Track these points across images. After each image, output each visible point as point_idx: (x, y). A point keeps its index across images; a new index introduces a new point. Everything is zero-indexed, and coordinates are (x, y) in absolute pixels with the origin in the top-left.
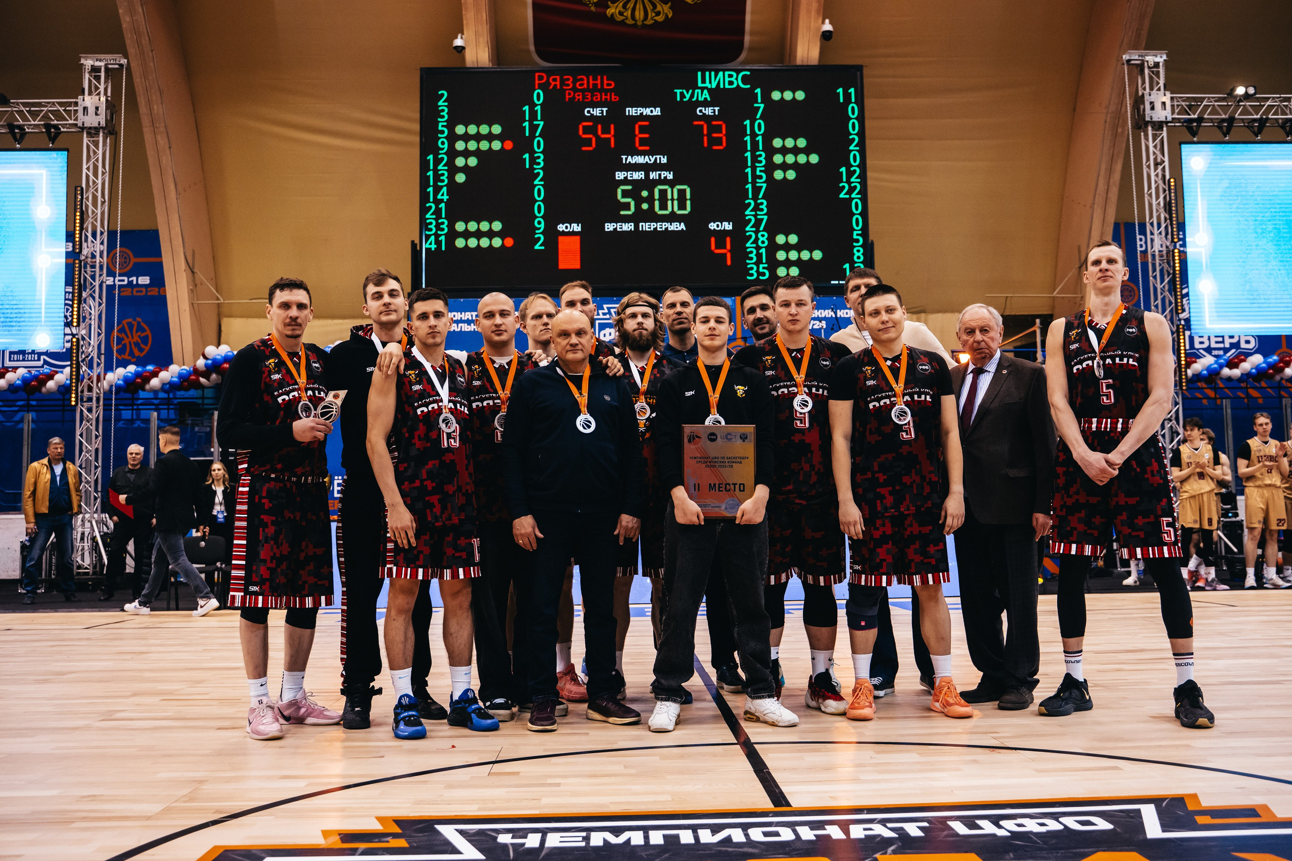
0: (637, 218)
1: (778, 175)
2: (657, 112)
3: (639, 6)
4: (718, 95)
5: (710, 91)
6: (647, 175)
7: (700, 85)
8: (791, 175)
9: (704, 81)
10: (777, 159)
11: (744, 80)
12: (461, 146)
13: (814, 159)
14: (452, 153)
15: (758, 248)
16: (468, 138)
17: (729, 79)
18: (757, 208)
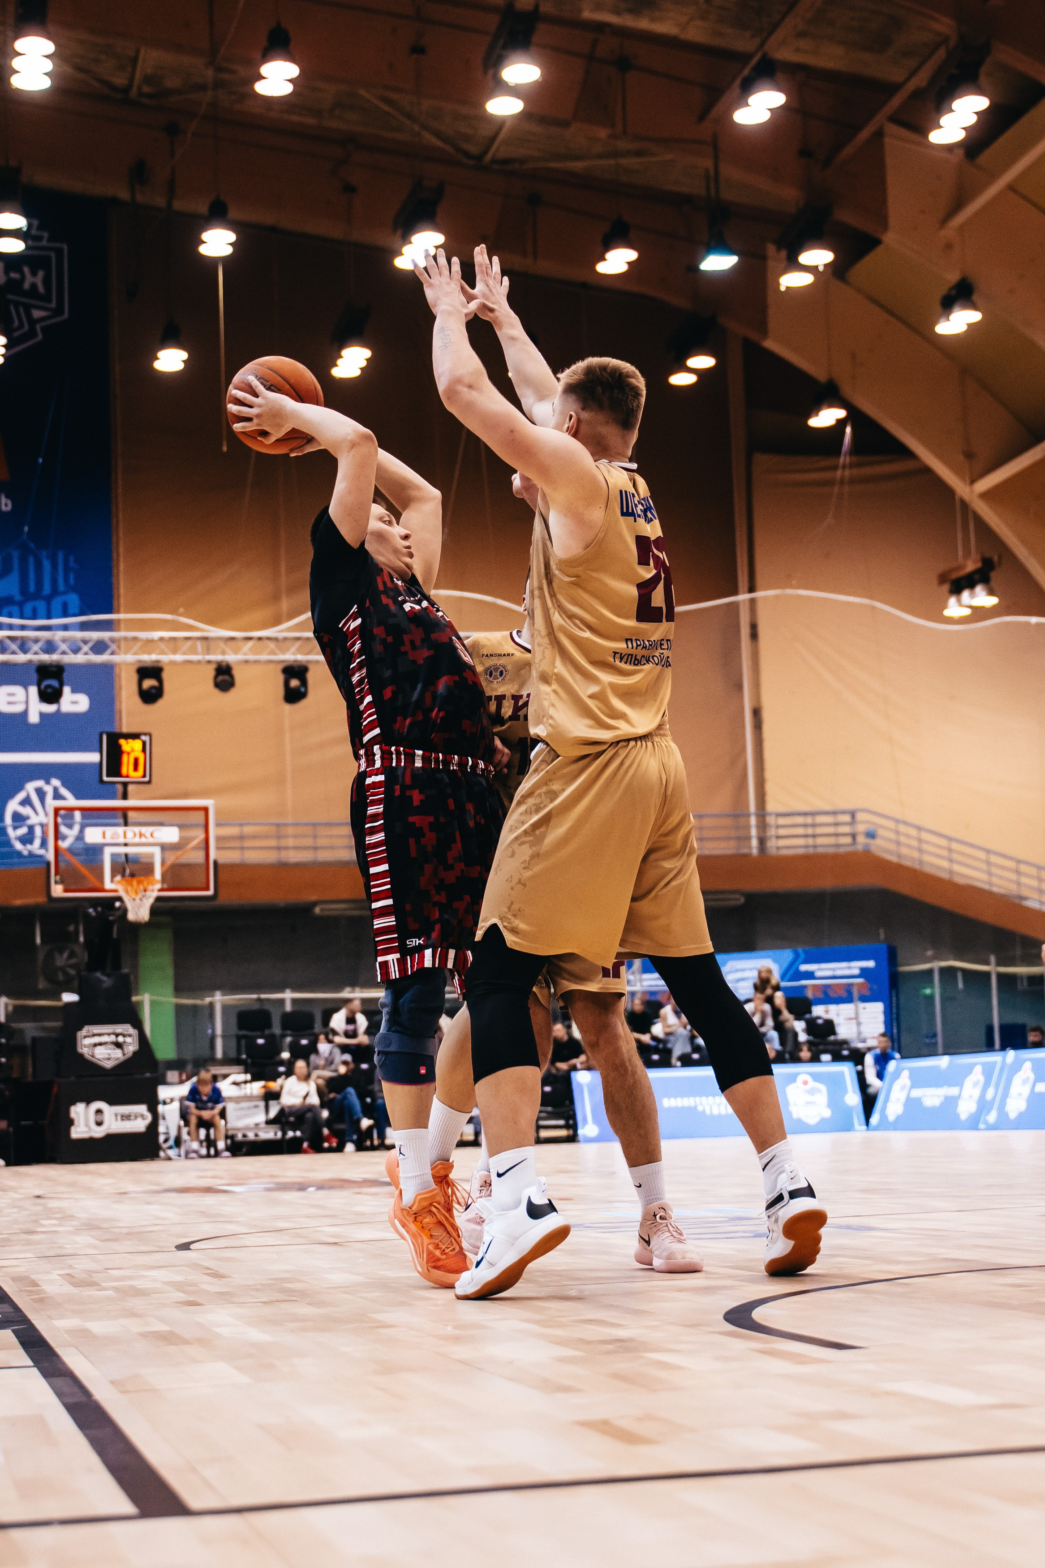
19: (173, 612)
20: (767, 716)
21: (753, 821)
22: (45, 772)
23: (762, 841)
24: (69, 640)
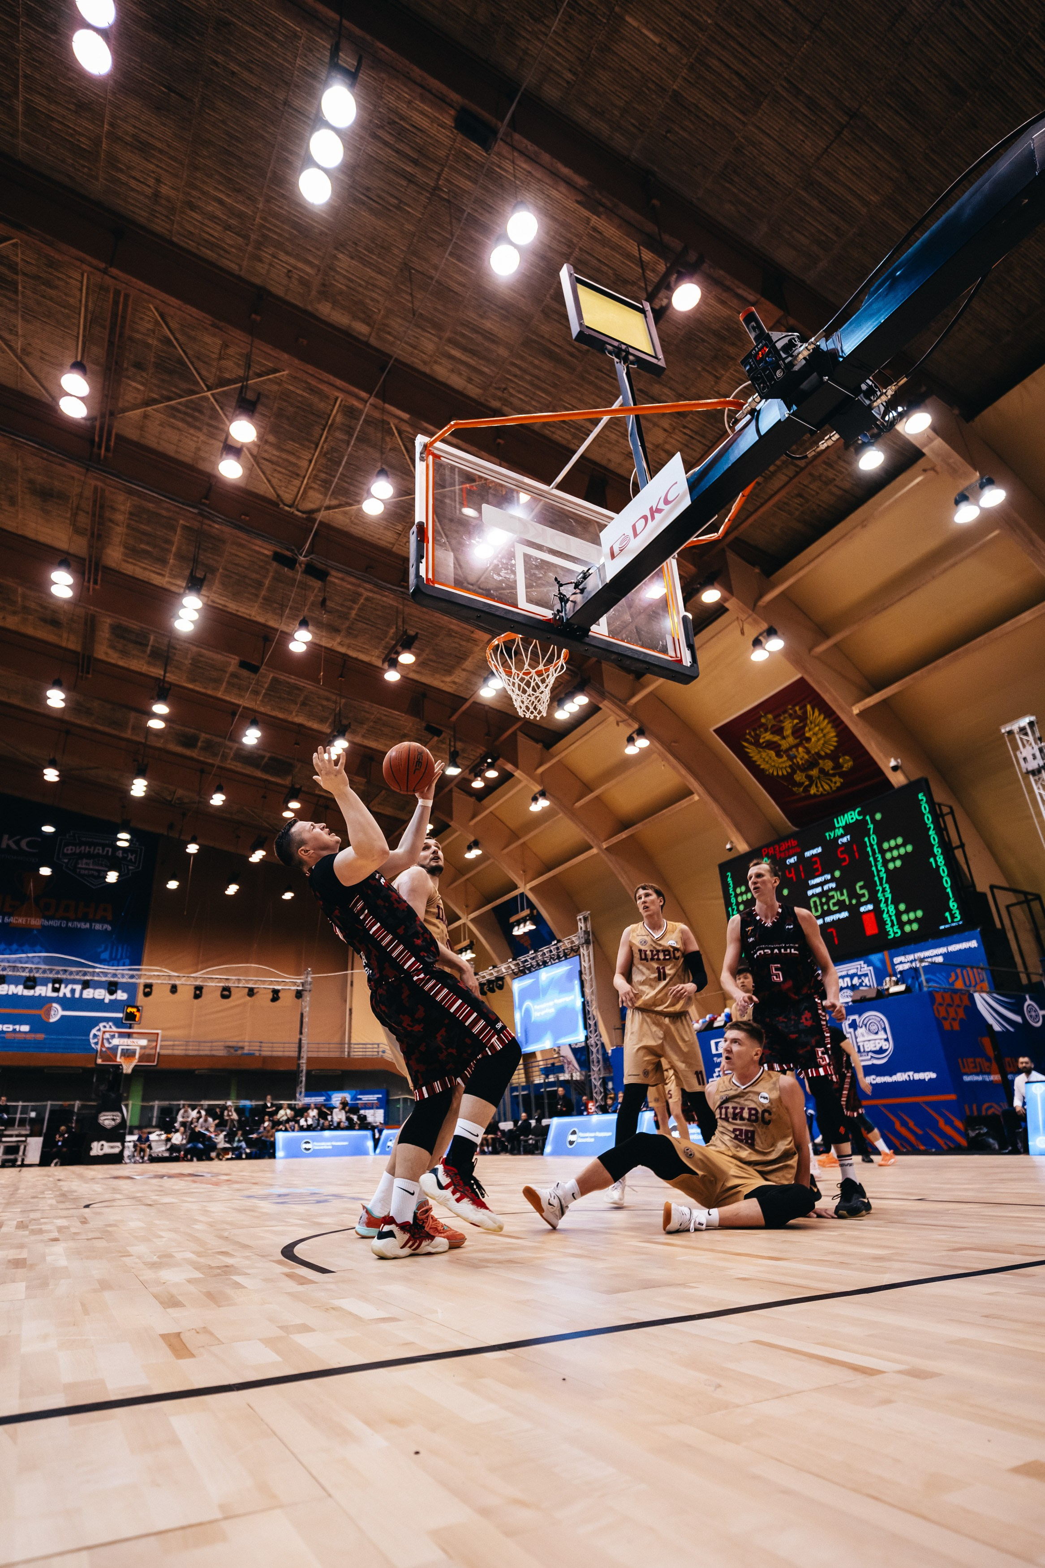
1: (891, 866)
2: (820, 850)
3: (823, 784)
4: (848, 828)
5: (843, 828)
6: (823, 889)
7: (837, 825)
8: (898, 863)
9: (839, 823)
10: (888, 856)
11: (859, 814)
12: (740, 899)
13: (909, 848)
14: (738, 904)
15: (890, 916)
16: (742, 894)
17: (852, 817)
18: (884, 891)
19: (161, 966)
20: (353, 1011)
21: (346, 1046)
22: (107, 1020)
23: (349, 1052)
24: (122, 973)
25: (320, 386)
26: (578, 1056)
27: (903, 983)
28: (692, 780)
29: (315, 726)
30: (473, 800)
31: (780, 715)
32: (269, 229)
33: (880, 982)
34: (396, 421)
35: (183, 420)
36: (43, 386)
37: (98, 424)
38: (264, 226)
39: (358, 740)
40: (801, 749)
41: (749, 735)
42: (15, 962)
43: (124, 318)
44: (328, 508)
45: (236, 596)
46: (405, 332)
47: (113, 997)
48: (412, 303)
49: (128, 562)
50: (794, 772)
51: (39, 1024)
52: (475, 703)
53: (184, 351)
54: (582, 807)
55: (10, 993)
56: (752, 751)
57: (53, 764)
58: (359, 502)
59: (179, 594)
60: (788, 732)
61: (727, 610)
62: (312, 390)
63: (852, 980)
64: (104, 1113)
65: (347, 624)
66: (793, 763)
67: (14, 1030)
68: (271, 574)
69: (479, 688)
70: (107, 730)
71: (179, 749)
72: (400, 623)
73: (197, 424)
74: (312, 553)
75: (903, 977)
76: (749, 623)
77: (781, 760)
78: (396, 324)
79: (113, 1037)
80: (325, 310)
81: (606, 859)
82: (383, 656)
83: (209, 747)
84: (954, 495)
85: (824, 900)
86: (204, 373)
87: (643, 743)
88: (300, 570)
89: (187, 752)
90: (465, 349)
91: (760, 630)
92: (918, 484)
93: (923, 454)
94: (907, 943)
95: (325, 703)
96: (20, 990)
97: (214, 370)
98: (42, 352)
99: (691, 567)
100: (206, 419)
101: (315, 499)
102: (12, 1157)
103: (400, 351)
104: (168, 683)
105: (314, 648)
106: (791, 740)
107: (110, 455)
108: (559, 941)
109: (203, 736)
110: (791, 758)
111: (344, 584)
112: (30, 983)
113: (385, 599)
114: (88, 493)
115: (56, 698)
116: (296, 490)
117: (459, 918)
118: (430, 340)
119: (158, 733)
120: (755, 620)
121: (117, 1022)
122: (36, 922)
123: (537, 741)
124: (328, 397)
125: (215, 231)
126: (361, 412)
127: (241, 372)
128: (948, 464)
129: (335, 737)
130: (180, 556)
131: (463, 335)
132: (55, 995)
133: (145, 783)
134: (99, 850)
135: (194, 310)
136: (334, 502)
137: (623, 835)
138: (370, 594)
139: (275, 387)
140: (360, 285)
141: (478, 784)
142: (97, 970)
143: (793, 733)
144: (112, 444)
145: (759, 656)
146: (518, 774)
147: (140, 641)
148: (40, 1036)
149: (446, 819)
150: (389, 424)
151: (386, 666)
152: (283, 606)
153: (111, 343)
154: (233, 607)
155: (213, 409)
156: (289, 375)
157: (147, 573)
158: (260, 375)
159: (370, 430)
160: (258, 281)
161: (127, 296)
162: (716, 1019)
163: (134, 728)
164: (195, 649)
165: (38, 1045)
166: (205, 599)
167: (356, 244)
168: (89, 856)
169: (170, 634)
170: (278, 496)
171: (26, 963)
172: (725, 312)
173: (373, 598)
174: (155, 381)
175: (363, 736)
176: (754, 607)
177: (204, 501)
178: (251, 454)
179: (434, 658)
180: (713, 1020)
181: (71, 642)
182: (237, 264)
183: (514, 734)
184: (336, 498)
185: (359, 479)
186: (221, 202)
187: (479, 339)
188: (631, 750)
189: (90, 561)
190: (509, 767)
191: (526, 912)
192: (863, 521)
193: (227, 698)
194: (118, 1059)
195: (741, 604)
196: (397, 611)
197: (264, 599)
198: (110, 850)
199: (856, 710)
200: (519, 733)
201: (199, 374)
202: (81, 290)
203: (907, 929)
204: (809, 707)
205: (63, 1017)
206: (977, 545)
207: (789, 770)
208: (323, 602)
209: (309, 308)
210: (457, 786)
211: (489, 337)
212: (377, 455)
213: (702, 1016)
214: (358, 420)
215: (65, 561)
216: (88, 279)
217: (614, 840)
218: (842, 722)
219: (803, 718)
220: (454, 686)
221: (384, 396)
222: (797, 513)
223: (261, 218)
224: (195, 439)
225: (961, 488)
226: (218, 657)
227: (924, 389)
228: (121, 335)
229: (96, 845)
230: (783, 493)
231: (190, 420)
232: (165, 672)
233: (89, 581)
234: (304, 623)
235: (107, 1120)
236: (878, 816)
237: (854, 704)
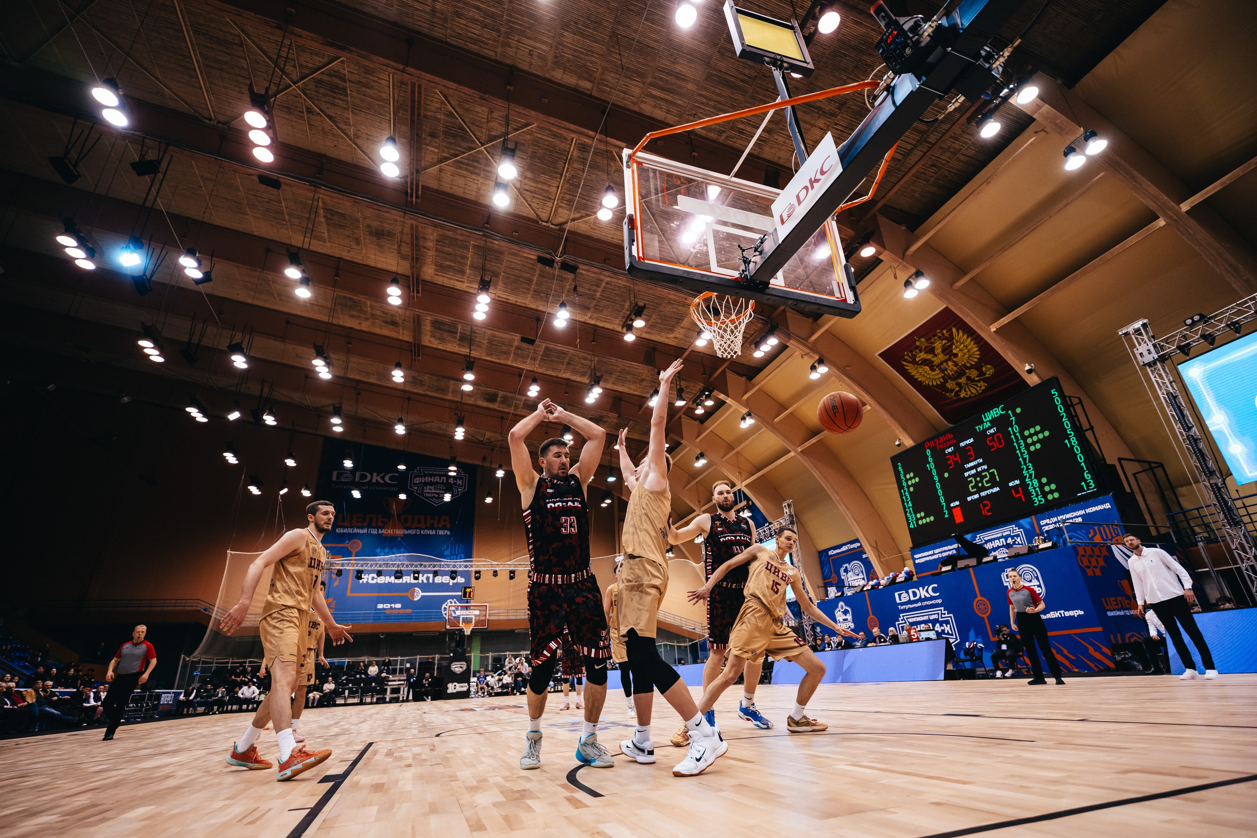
0: (978, 492)
1: (1032, 448)
2: (972, 440)
3: (971, 388)
4: (993, 422)
5: (990, 421)
6: (977, 470)
7: (984, 421)
8: (1038, 446)
9: (986, 418)
10: (1029, 441)
11: (1002, 410)
12: (910, 483)
13: (1047, 433)
14: (908, 487)
15: (1035, 488)
16: (911, 479)
17: (996, 412)
18: (1028, 469)
19: (485, 558)
22: (452, 597)
24: (460, 565)
25: (559, 131)
26: (792, 608)
27: (1050, 541)
28: (865, 395)
29: (578, 379)
30: (697, 423)
31: (931, 338)
32: (514, 23)
33: (1030, 540)
34: (617, 150)
35: (466, 170)
36: (370, 158)
37: (409, 180)
38: (510, 21)
39: (609, 386)
40: (950, 363)
41: (907, 355)
42: (388, 560)
43: (419, 102)
44: (573, 220)
45: (514, 291)
46: (618, 83)
47: (455, 581)
48: (621, 60)
49: (438, 275)
50: (946, 381)
51: (408, 603)
52: (692, 351)
53: (463, 120)
54: (780, 422)
55: (387, 582)
56: (911, 369)
57: (400, 421)
58: (595, 213)
59: (475, 294)
60: (938, 351)
61: (882, 261)
62: (555, 135)
63: (1006, 541)
64: (453, 663)
65: (594, 303)
66: (945, 375)
67: (391, 607)
68: (538, 272)
69: (695, 339)
70: (435, 395)
71: (485, 404)
72: (632, 298)
73: (477, 171)
74: (565, 254)
75: (1049, 536)
76: (900, 269)
77: (934, 373)
78: (610, 77)
79: (457, 609)
80: (558, 75)
81: (801, 459)
82: (622, 323)
83: (505, 400)
84: (1063, 148)
85: (978, 479)
86: (478, 134)
87: (823, 370)
88: (557, 267)
89: (491, 405)
90: (663, 89)
91: (910, 274)
92: (1031, 144)
93: (1034, 120)
94: (1050, 508)
95: (583, 362)
96: (392, 580)
97: (484, 131)
98: (367, 134)
99: (850, 231)
100: (482, 167)
101: (564, 215)
102: (395, 695)
103: (614, 98)
104: (473, 357)
105: (573, 323)
106: (942, 357)
107: (419, 201)
108: (770, 523)
109: (501, 393)
110: (942, 371)
111: (590, 274)
112: (399, 574)
113: (620, 281)
114: (407, 230)
115: (398, 376)
116: (549, 209)
117: (695, 511)
118: (636, 86)
119: (469, 394)
120: (904, 266)
121: (459, 599)
122: (400, 532)
123: (741, 375)
124: (566, 139)
125: (476, 30)
126: (591, 146)
127: (503, 130)
128: (1056, 125)
129: (592, 386)
130: (473, 267)
131: (661, 79)
132: (416, 581)
133: (463, 430)
134: (437, 479)
135: (467, 89)
136: (577, 215)
137: (814, 440)
138: (609, 279)
139: (529, 137)
140: (582, 53)
141: (700, 411)
142: (443, 563)
143: (943, 351)
144: (420, 193)
145: (910, 294)
146: (729, 401)
147: (451, 330)
148: (409, 611)
149: (678, 439)
150: (612, 152)
151: (625, 330)
152: (548, 295)
153: (412, 121)
154: (512, 299)
155: (487, 159)
156: (538, 126)
157: (452, 281)
158: (517, 130)
159: (599, 159)
160: (509, 62)
161: (420, 86)
162: (898, 576)
163: (453, 392)
164: (489, 332)
165: (408, 617)
166: (493, 296)
167: (576, 23)
168: (431, 484)
169: (471, 322)
170: (537, 215)
171: (395, 561)
172: (861, 30)
173: (611, 282)
174: (445, 144)
175: (613, 383)
176: (903, 257)
177: (486, 225)
178: (516, 188)
179: (660, 321)
180: (895, 577)
181: (406, 336)
182: (494, 51)
183: (724, 372)
184: (578, 212)
185: (594, 196)
186: (478, 8)
187: (673, 80)
188: (815, 376)
189: (413, 278)
190: (722, 396)
191: (744, 503)
192: (987, 179)
193: (515, 365)
194: (461, 625)
195: (892, 255)
196: (629, 289)
197: (535, 291)
198: (445, 478)
199: (993, 328)
200: (727, 370)
201: (474, 135)
202: (389, 87)
203: (1050, 497)
204: (954, 330)
205: (422, 596)
206: (1086, 186)
207: (942, 380)
208: (575, 289)
209: (547, 76)
210: (684, 414)
211: (678, 76)
212: (605, 177)
213: (886, 574)
214: (589, 152)
215: (395, 279)
216: (393, 78)
217: (807, 444)
218: (983, 339)
219: (951, 339)
220: (676, 340)
221: (606, 133)
222: (933, 179)
223: (507, 16)
224: (476, 182)
225: (1068, 143)
226: (505, 336)
227: (1030, 67)
228: (419, 115)
229: (435, 475)
230: (920, 165)
231: (471, 168)
232: (470, 351)
233: (413, 292)
234: (563, 305)
235: (458, 667)
236: (1018, 410)
237: (991, 324)
